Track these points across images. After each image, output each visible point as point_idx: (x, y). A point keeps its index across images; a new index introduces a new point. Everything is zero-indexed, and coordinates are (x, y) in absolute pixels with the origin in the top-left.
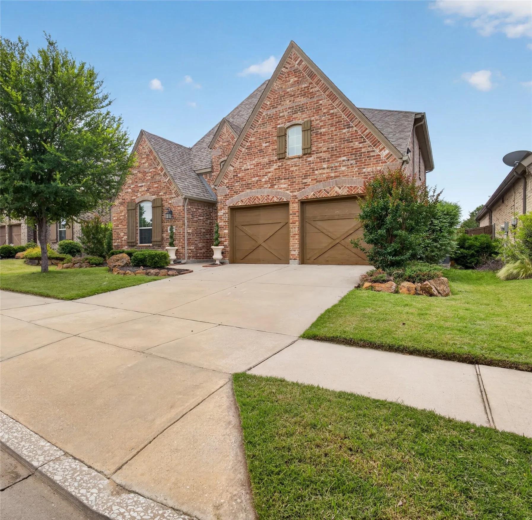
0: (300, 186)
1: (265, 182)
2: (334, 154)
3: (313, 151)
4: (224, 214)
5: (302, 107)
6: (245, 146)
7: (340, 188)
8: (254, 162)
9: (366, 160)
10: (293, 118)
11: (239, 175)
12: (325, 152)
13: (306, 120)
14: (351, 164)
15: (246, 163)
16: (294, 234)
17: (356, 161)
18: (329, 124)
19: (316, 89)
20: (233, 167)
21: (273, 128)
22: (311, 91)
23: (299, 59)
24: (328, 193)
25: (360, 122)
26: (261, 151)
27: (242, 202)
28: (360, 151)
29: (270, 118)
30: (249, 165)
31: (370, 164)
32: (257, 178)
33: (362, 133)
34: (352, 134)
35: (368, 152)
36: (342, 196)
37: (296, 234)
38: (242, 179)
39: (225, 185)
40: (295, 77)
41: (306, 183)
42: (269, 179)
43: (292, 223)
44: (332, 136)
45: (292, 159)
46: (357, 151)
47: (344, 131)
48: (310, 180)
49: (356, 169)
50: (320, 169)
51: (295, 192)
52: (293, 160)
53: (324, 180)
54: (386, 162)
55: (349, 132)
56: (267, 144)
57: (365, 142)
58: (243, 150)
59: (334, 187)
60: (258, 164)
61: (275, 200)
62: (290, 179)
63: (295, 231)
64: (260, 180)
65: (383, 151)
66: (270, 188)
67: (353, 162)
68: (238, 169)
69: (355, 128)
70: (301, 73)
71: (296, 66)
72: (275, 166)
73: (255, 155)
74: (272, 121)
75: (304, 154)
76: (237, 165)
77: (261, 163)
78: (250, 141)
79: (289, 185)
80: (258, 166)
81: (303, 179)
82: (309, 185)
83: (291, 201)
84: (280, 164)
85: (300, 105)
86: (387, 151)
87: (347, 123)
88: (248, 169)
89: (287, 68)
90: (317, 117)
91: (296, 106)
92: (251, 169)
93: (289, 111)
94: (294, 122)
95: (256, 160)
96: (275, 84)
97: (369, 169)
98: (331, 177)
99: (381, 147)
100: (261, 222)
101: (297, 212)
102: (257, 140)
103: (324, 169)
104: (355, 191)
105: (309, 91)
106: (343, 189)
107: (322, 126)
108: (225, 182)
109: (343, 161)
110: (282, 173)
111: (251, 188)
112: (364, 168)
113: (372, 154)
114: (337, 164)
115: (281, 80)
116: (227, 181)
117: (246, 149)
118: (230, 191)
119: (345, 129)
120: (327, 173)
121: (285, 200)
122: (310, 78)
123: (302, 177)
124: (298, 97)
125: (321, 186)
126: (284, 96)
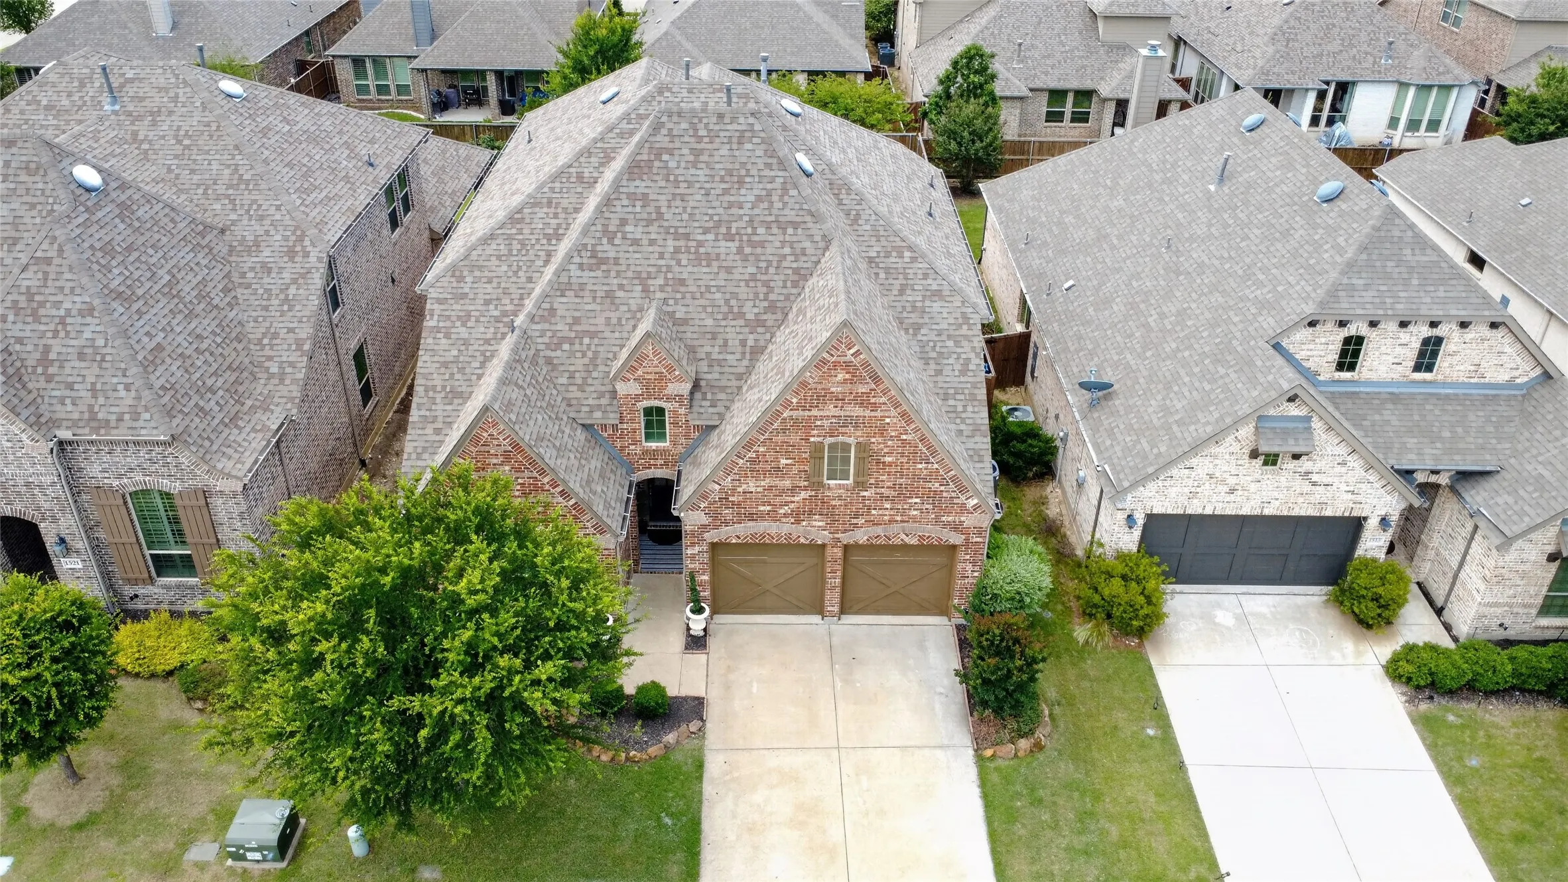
0: (847, 527)
1: (784, 514)
2: (903, 493)
3: (871, 484)
4: (698, 552)
5: (856, 420)
6: (745, 456)
7: (907, 536)
8: (763, 483)
9: (947, 507)
10: (840, 433)
11: (731, 499)
12: (889, 488)
13: (861, 440)
14: (927, 509)
15: (748, 484)
16: (834, 587)
17: (933, 507)
18: (899, 454)
19: (882, 401)
20: (720, 485)
21: (801, 439)
22: (873, 400)
23: (856, 348)
24: (890, 540)
25: (944, 459)
26: (777, 469)
27: (739, 538)
28: (940, 494)
29: (797, 424)
30: (752, 486)
31: (952, 512)
32: (769, 508)
33: (946, 474)
34: (931, 473)
35: (951, 497)
36: (910, 545)
37: (837, 587)
38: (739, 506)
39: (703, 510)
40: (847, 373)
41: (857, 524)
42: (793, 511)
43: (830, 573)
44: (901, 469)
46: (937, 495)
47: (920, 466)
48: (864, 521)
49: (933, 516)
50: (880, 509)
51: (838, 534)
52: (835, 491)
53: (885, 524)
54: (973, 512)
55: (927, 469)
56: (789, 462)
57: (949, 485)
58: (741, 461)
59: (899, 534)
60: (770, 488)
61: (803, 541)
62: (831, 515)
63: (835, 582)
64: (775, 511)
65: (970, 499)
66: (793, 524)
67: (931, 507)
68: (730, 489)
69: (936, 466)
70: (858, 369)
71: (849, 356)
72: (803, 495)
73: (765, 474)
74: (800, 430)
75: (856, 486)
77: (777, 487)
78: (755, 450)
79: (827, 524)
80: (772, 490)
81: (851, 518)
82: (861, 528)
83: (831, 544)
84: (813, 493)
85: (853, 416)
86: (975, 501)
87: (925, 456)
88: (751, 493)
89: (832, 356)
90: (880, 440)
91: (845, 416)
92: (757, 493)
93: (833, 421)
94: (840, 438)
95: (767, 480)
96: (809, 374)
97: (951, 518)
98: (897, 521)
99: (969, 494)
101: (840, 560)
102: (770, 453)
103: (886, 509)
104: (928, 542)
105: (869, 400)
106: (912, 537)
107: (887, 453)
108: (702, 505)
109: (916, 504)
110: (816, 506)
111: (757, 520)
112: (944, 516)
113: (956, 501)
114: (906, 506)
115: (820, 370)
116: (706, 504)
117: (747, 461)
118: (713, 520)
119: (921, 463)
120: (891, 515)
121: (819, 543)
122: (872, 381)
123: (850, 515)
124: (850, 404)
125: (879, 530)
126: (822, 397)
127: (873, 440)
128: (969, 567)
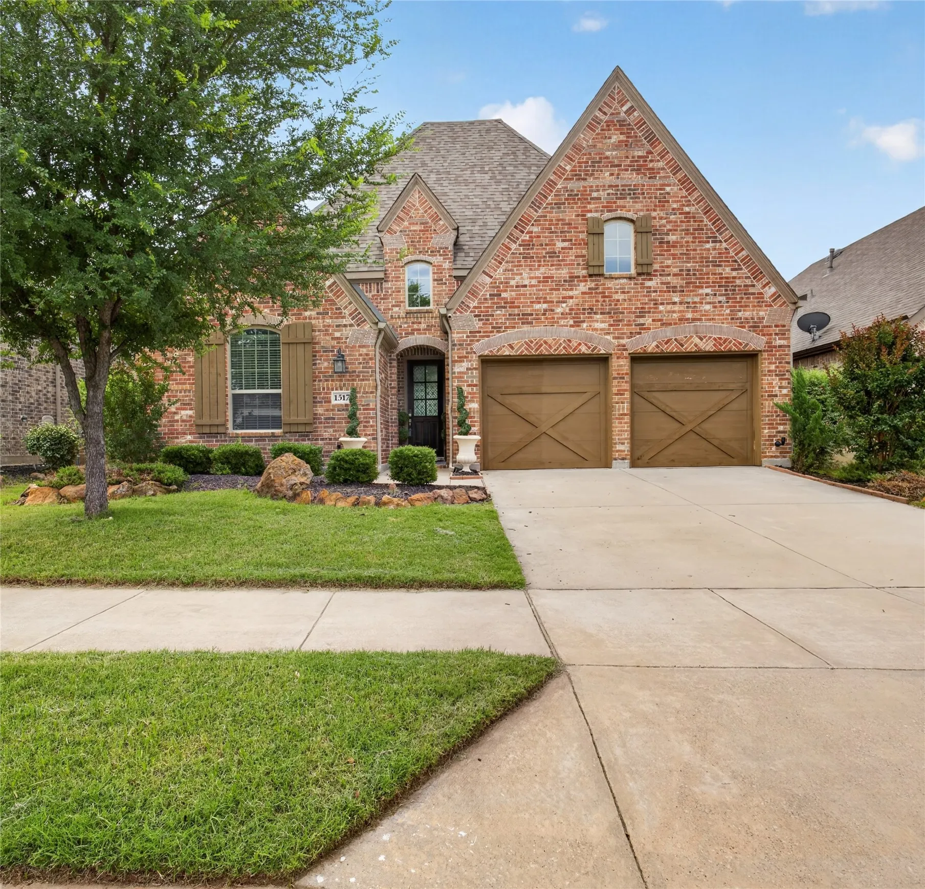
0: (633, 329)
1: (562, 314)
2: (692, 281)
3: (656, 271)
4: (468, 369)
5: (635, 190)
6: (518, 239)
7: (701, 339)
8: (538, 274)
9: (742, 298)
10: (618, 207)
11: (504, 295)
12: (675, 275)
13: (642, 214)
14: (720, 302)
15: (521, 274)
16: (622, 415)
17: (727, 298)
18: (683, 230)
19: (661, 164)
20: (491, 277)
21: (578, 216)
22: (651, 165)
23: (628, 105)
24: (682, 346)
25: (732, 236)
26: (552, 254)
27: (512, 348)
28: (732, 282)
29: (572, 197)
30: (526, 277)
31: (748, 306)
32: (545, 306)
33: (736, 254)
34: (720, 253)
35: (745, 286)
36: (705, 352)
37: (625, 415)
38: (512, 304)
39: (471, 312)
40: (621, 134)
41: (643, 324)
42: (571, 310)
43: (617, 394)
44: (687, 250)
45: (616, 279)
46: (729, 282)
47: (708, 246)
48: (651, 320)
49: (728, 311)
50: (668, 304)
51: (623, 338)
52: (617, 281)
53: (675, 324)
54: (771, 306)
55: (715, 249)
56: (566, 244)
57: (741, 269)
58: (513, 246)
59: (692, 337)
60: (546, 279)
61: (584, 349)
62: (614, 314)
63: (623, 408)
64: (552, 310)
65: (767, 288)
66: (572, 326)
67: (723, 299)
68: (502, 283)
69: (724, 245)
70: (633, 129)
71: (623, 114)
72: (583, 287)
73: (540, 261)
74: (576, 203)
75: (639, 274)
76: (499, 274)
77: (553, 277)
78: (528, 233)
79: (611, 325)
80: (547, 282)
81: (637, 317)
82: (649, 329)
83: (616, 354)
84: (593, 285)
85: (630, 185)
86: (773, 290)
87: (711, 233)
88: (525, 286)
89: (605, 114)
90: (662, 214)
91: (622, 186)
92: (532, 286)
93: (610, 191)
94: (619, 213)
95: (542, 269)
96: (582, 136)
97: (748, 313)
98: (687, 319)
99: (765, 281)
100: (544, 390)
101: (627, 374)
102: (545, 232)
103: (674, 303)
104: (727, 346)
105: (647, 165)
106: (707, 341)
107: (671, 230)
108: (471, 306)
109: (707, 295)
110: (597, 301)
111: (532, 323)
112: (740, 311)
113: (751, 290)
114: (697, 299)
115: (594, 131)
116: (475, 304)
117: (520, 245)
118: (483, 324)
119: (708, 242)
120: (680, 312)
121: (602, 352)
122: (648, 142)
123: (635, 312)
124: (627, 170)
125: (668, 332)
126: (599, 163)
127: (654, 214)
128: (776, 381)
